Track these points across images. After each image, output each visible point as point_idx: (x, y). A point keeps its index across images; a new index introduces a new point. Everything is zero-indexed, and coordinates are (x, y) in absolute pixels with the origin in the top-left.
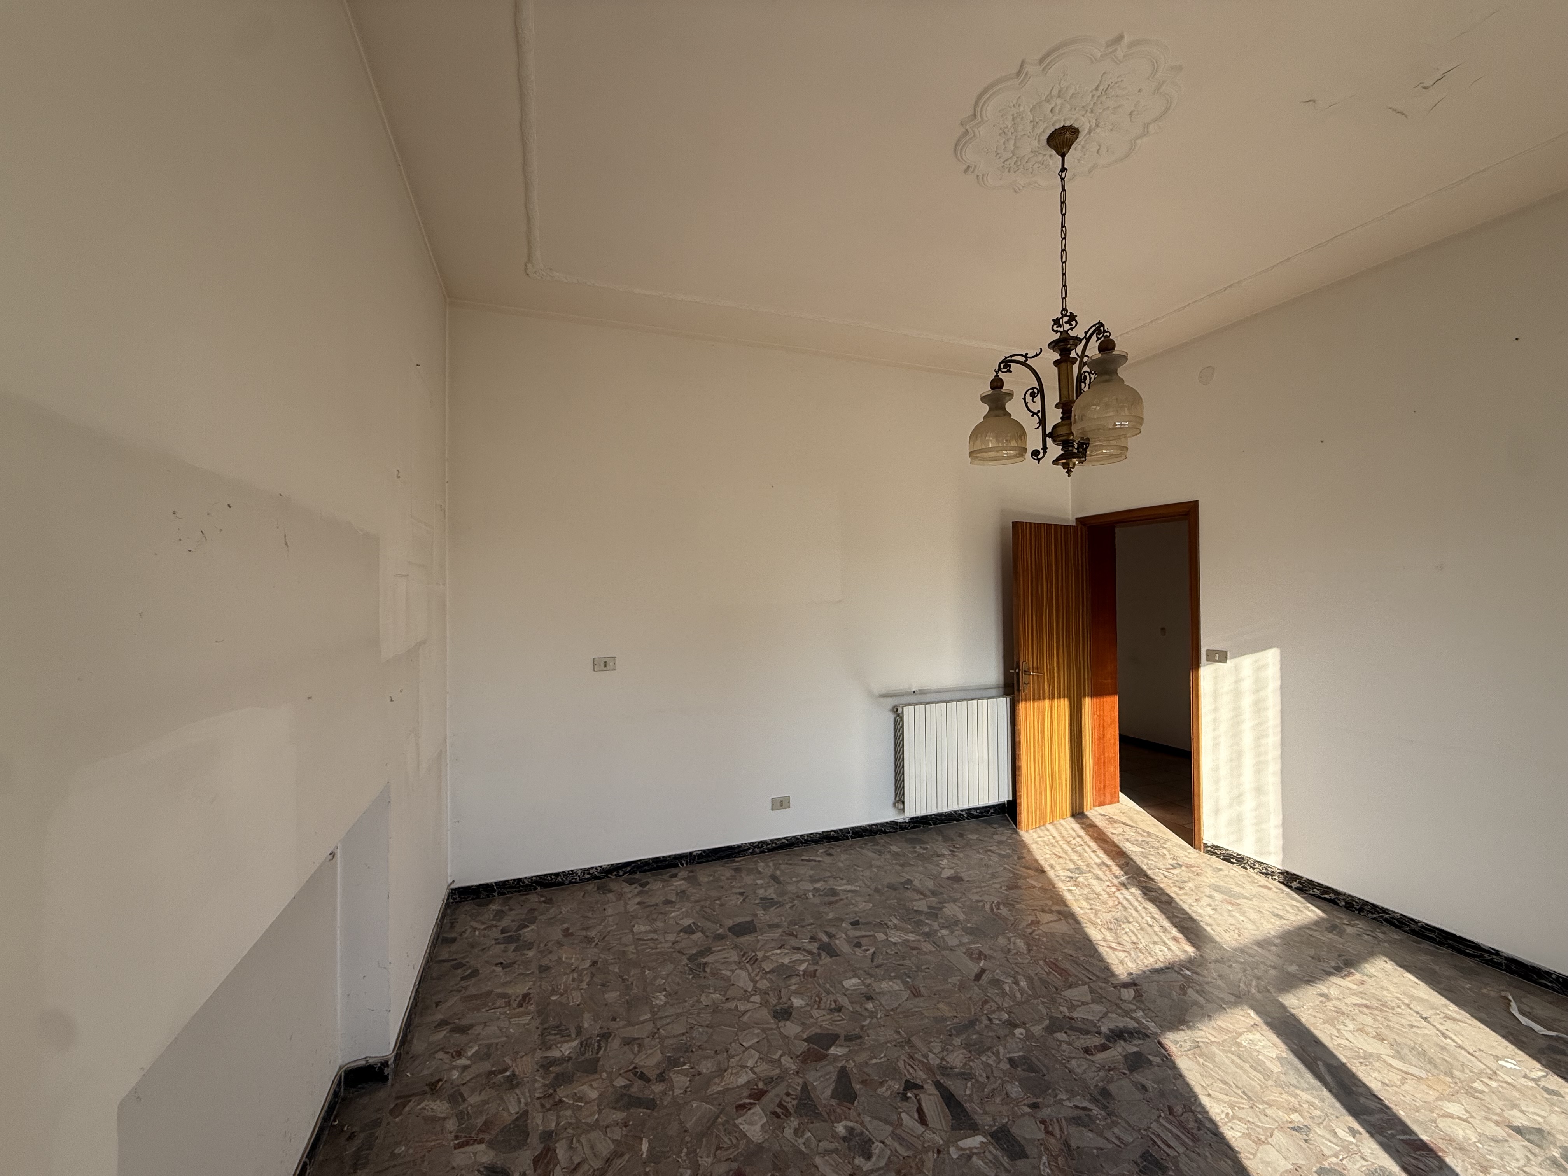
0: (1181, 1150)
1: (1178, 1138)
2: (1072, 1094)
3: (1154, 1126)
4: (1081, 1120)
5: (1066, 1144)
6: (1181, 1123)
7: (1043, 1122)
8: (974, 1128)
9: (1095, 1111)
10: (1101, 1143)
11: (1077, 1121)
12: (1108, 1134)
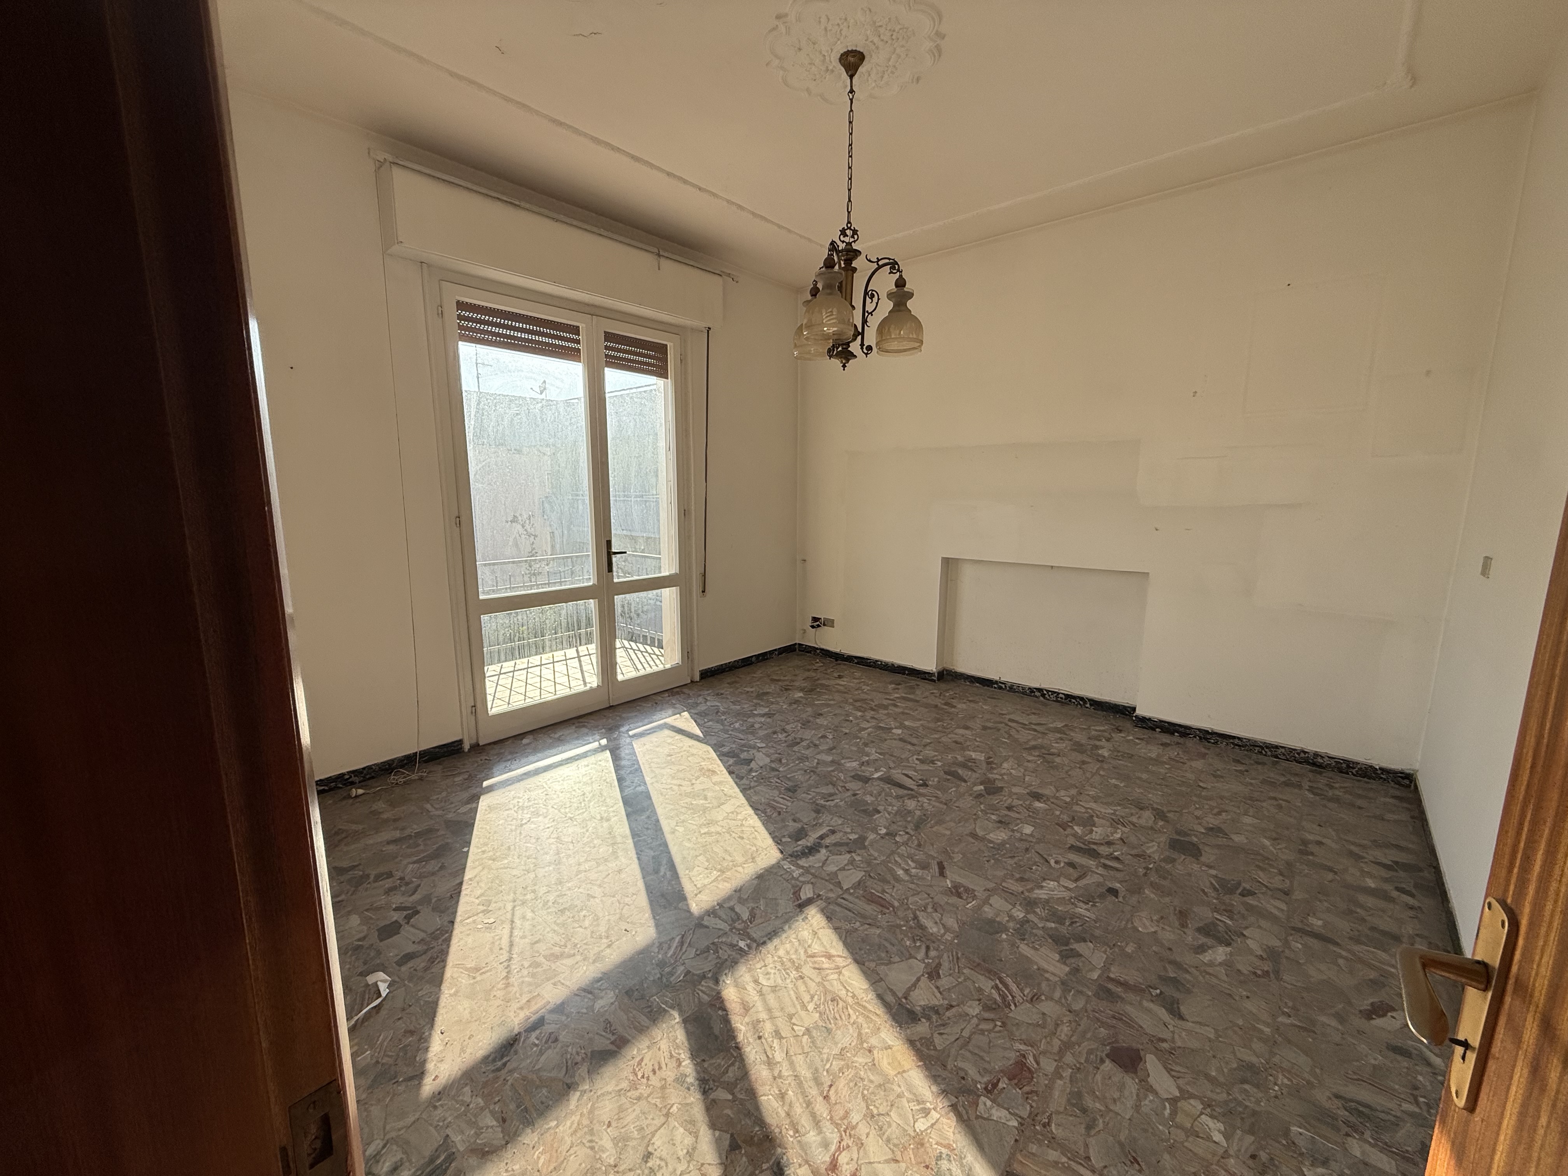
0: (776, 798)
1: (778, 802)
2: (836, 806)
3: (789, 804)
4: (829, 797)
5: (834, 785)
6: (775, 809)
7: (848, 790)
8: (879, 779)
9: (822, 802)
10: (817, 790)
11: (831, 795)
12: (814, 794)
